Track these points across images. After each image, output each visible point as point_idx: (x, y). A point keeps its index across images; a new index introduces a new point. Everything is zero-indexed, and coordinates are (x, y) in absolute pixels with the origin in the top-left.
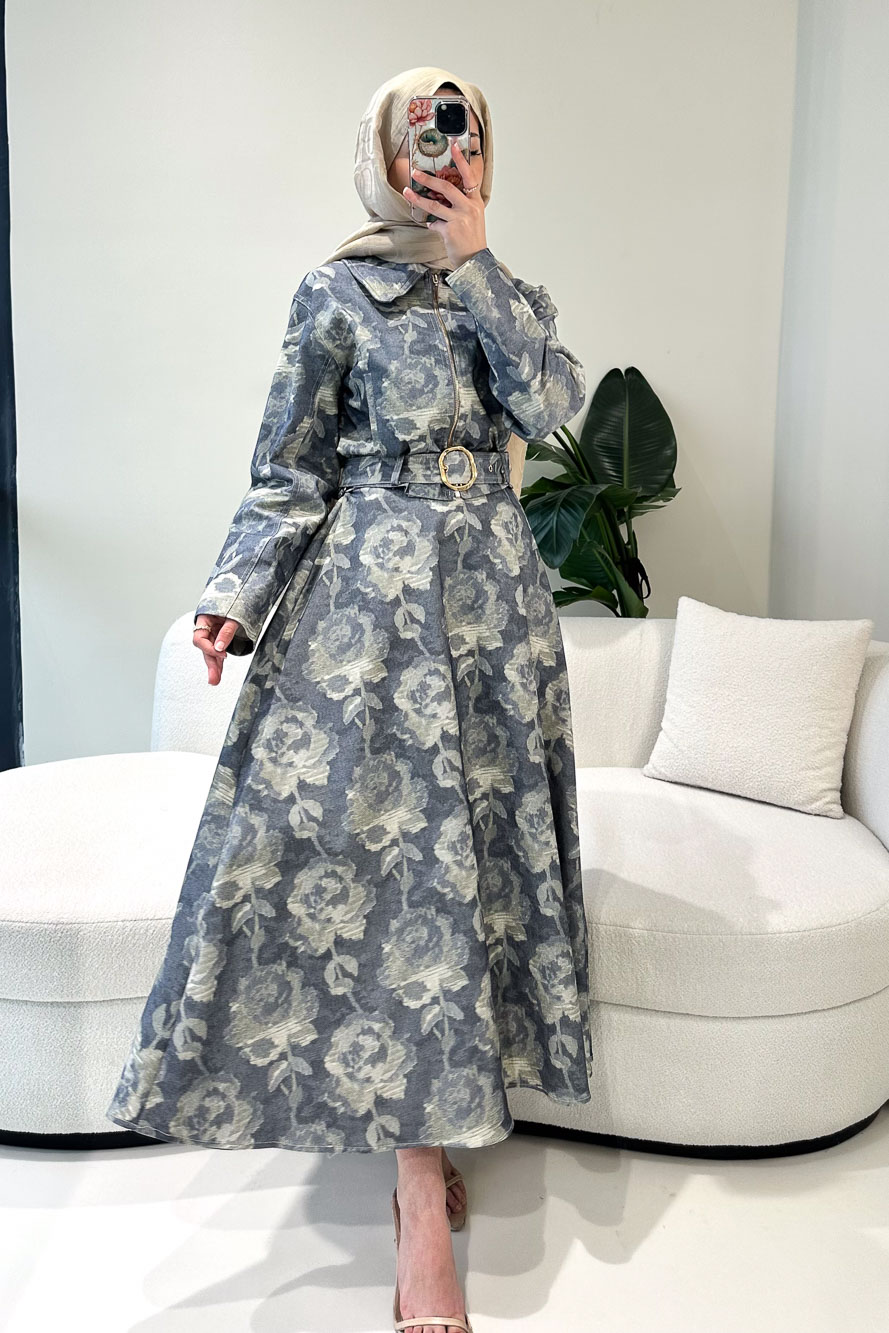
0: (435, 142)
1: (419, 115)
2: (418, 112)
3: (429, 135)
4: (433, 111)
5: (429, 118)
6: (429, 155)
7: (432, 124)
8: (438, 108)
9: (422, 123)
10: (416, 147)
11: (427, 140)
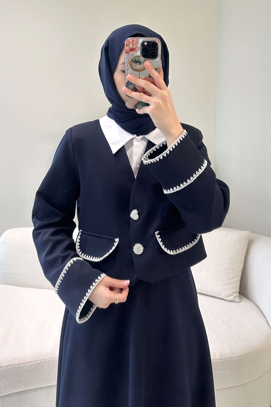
0: (140, 63)
1: (131, 48)
2: (131, 46)
3: (137, 59)
4: (139, 45)
5: (137, 49)
6: (137, 70)
7: (139, 53)
8: (143, 44)
9: (132, 52)
10: (129, 66)
11: (136, 62)
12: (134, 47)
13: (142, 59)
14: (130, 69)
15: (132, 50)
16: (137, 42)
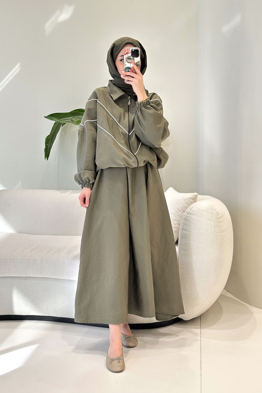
0: (131, 59)
2: (126, 51)
3: (129, 58)
4: (130, 51)
6: (129, 63)
7: (130, 54)
8: (132, 51)
9: (127, 54)
10: (126, 60)
11: (129, 59)
12: (128, 52)
13: (132, 57)
14: (126, 62)
15: (127, 53)
16: (129, 50)
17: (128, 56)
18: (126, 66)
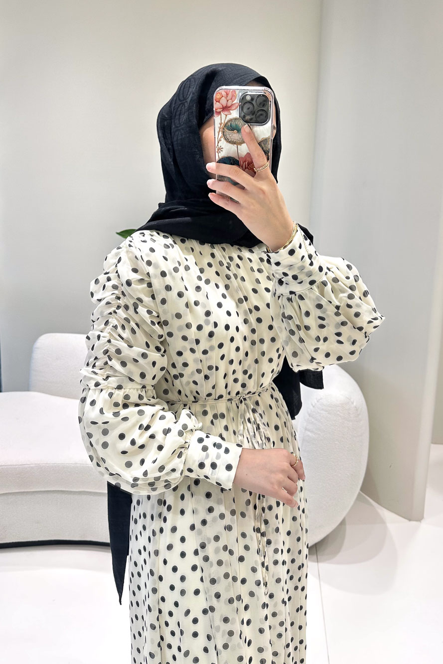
0: (238, 131)
1: (225, 105)
2: (224, 101)
3: (234, 124)
4: (237, 101)
5: (234, 107)
6: (233, 143)
8: (243, 99)
9: (226, 113)
10: (221, 134)
11: (232, 128)
12: (229, 104)
13: (241, 123)
14: (223, 139)
15: (226, 108)
16: (233, 96)
17: (231, 120)
18: (222, 154)
